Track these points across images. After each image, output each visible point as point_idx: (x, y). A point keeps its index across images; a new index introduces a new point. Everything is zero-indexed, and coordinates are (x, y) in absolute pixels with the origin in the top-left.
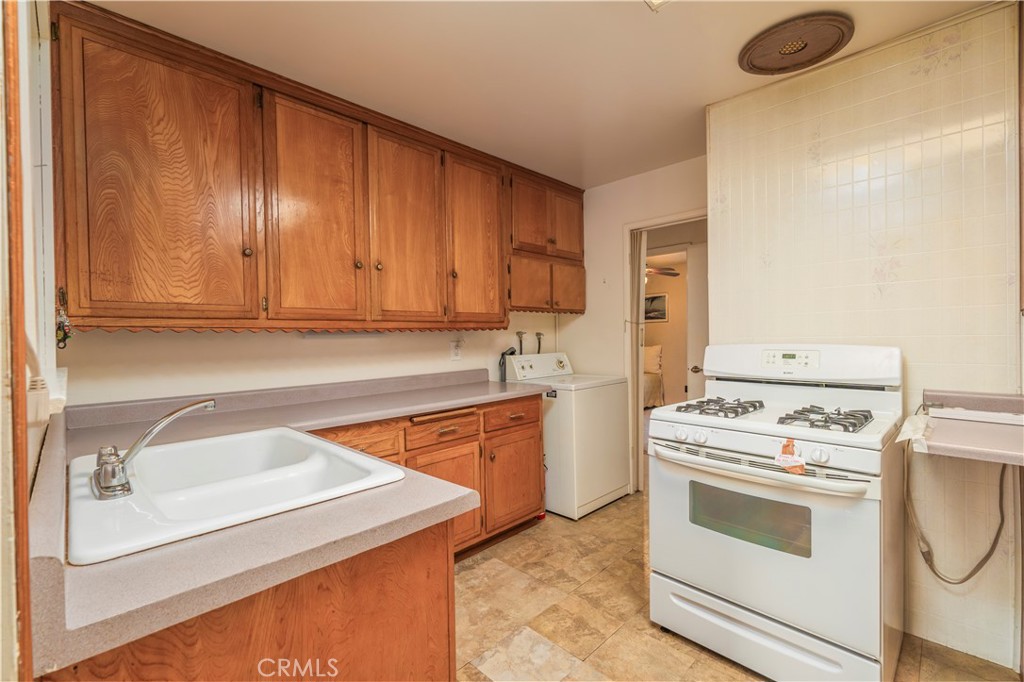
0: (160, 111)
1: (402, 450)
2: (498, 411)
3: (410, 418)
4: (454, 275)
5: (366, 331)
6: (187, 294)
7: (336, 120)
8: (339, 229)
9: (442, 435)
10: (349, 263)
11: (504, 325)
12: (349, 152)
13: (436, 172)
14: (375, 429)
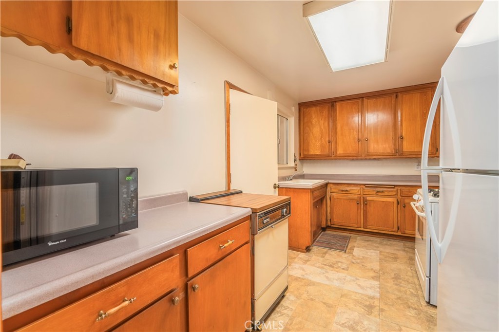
0: (314, 117)
1: (362, 193)
2: (409, 190)
3: (365, 185)
4: (402, 138)
5: (361, 159)
6: (318, 153)
7: (353, 101)
8: (353, 131)
9: (378, 192)
10: (356, 140)
11: (437, 155)
12: (357, 108)
13: (393, 102)
14: (353, 186)
